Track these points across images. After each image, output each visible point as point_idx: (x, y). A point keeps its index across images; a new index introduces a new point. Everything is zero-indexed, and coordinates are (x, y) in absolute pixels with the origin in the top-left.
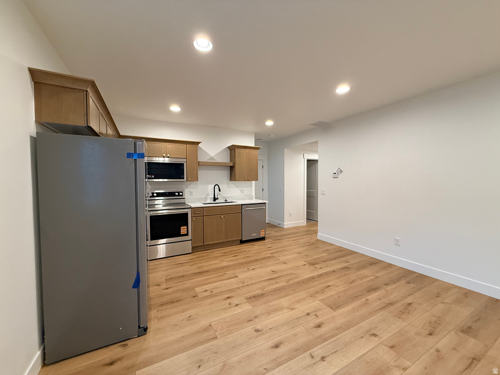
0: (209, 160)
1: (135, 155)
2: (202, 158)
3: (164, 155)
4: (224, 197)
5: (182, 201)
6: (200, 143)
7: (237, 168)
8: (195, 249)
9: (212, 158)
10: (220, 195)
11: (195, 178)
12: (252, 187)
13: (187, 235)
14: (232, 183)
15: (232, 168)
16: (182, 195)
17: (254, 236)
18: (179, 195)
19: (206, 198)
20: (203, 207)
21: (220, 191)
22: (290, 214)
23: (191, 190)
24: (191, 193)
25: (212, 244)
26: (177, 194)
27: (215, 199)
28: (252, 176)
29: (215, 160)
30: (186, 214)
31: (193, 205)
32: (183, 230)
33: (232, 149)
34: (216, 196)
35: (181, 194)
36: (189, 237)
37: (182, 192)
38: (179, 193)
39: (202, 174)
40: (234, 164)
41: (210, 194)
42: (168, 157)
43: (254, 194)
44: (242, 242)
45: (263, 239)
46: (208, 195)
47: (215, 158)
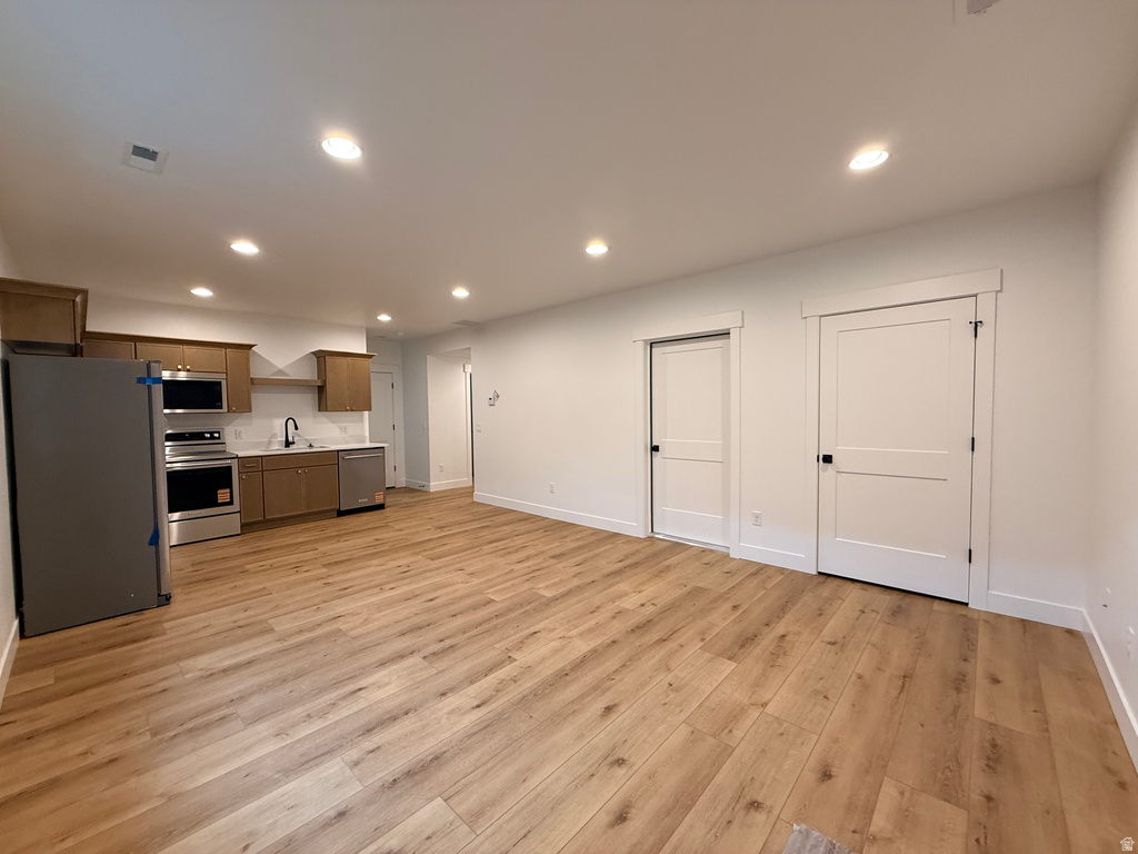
0: (272, 375)
1: (148, 379)
2: (257, 372)
3: (180, 367)
4: (307, 440)
5: (219, 447)
6: (253, 346)
7: (329, 389)
8: (247, 527)
9: (280, 372)
10: (299, 436)
11: (244, 407)
12: (362, 421)
13: (231, 503)
14: (323, 417)
15: (321, 390)
16: (219, 438)
17: (363, 502)
18: (212, 438)
19: (270, 443)
20: (261, 457)
21: (296, 428)
22: (441, 467)
23: (239, 429)
24: (238, 434)
25: (281, 519)
26: (208, 435)
27: (288, 444)
28: (359, 402)
29: (287, 375)
30: (229, 469)
31: (241, 454)
32: (223, 495)
33: (321, 357)
34: (290, 439)
35: (216, 435)
36: (236, 507)
37: (219, 433)
38: (211, 433)
39: (259, 399)
40: (325, 381)
41: (279, 434)
42: (188, 370)
43: (367, 434)
44: (341, 513)
45: (381, 507)
46: (274, 436)
47: (286, 371)
